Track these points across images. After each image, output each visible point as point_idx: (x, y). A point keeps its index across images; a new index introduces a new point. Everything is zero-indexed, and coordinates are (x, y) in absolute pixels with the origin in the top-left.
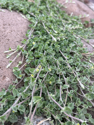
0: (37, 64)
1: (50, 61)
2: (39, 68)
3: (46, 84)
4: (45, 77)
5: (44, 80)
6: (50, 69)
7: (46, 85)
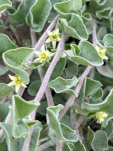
0: (37, 20)
1: (101, 8)
2: (48, 41)
3: (81, 120)
4: (77, 92)
5: (71, 102)
6: (104, 51)
7: (78, 125)
